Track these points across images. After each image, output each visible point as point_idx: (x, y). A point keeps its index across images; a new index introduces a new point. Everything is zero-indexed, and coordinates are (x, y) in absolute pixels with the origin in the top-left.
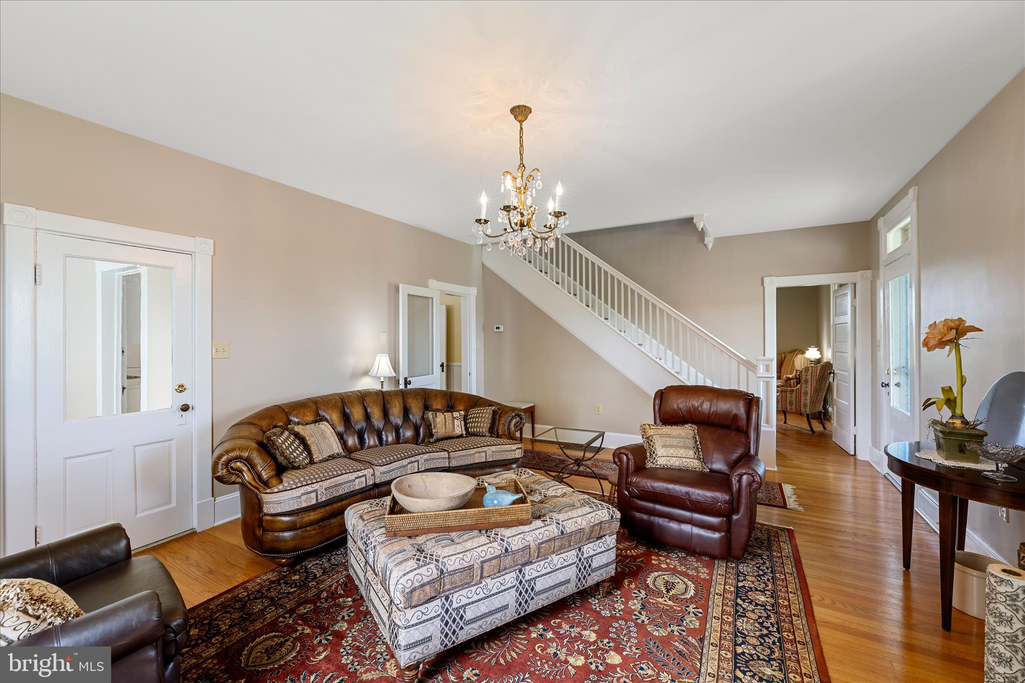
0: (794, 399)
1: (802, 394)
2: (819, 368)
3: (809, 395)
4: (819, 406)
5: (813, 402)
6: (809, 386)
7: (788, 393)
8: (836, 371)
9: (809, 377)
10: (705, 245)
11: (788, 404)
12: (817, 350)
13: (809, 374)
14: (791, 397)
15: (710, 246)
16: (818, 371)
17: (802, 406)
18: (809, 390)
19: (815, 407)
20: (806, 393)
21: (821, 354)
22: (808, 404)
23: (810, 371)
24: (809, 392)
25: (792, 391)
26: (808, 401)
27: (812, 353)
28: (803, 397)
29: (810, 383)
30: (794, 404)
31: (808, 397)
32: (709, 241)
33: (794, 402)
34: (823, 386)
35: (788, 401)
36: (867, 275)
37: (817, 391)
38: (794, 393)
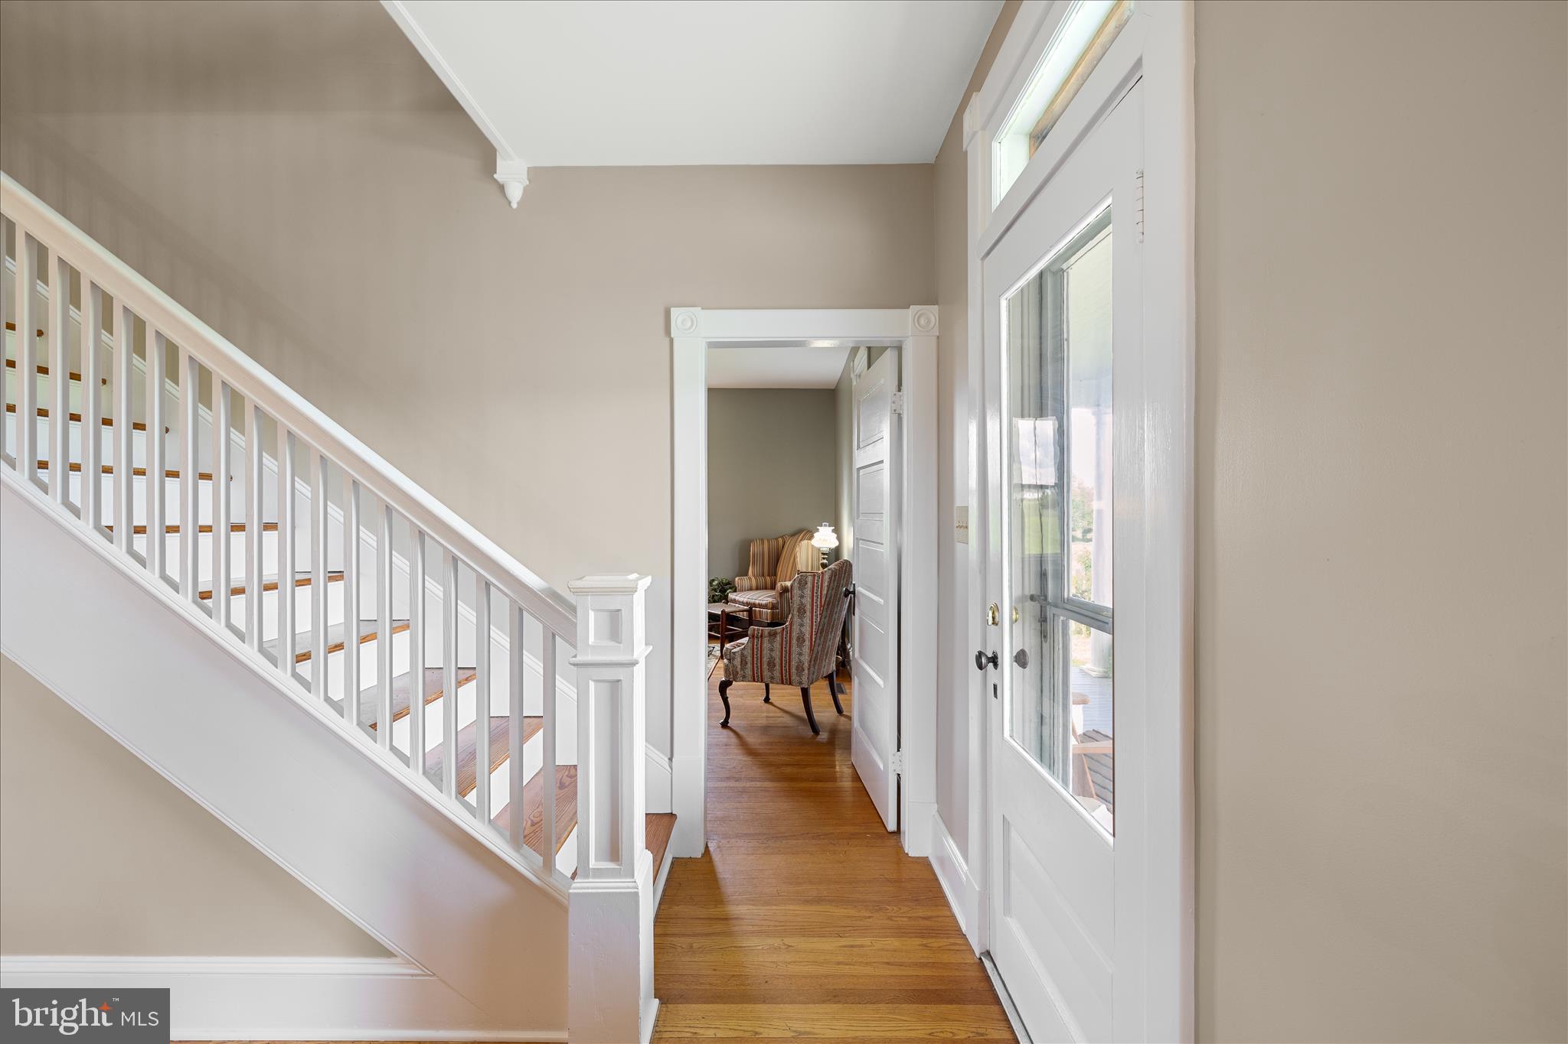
0: (776, 654)
1: (794, 641)
2: (827, 577)
3: (807, 643)
4: (829, 664)
5: (815, 660)
6: (807, 621)
7: (766, 640)
8: (859, 589)
9: (807, 601)
10: (501, 188)
11: (765, 666)
12: (833, 531)
13: (808, 592)
14: (772, 650)
15: (515, 193)
16: (826, 584)
17: (793, 670)
18: (806, 630)
19: (819, 669)
20: (801, 640)
21: (839, 538)
22: (806, 665)
23: (809, 585)
24: (807, 636)
25: (773, 635)
26: (806, 658)
27: (824, 538)
28: (795, 648)
29: (808, 614)
30: (778, 667)
31: (806, 649)
32: (513, 174)
33: (778, 661)
34: (835, 616)
35: (765, 660)
36: (929, 322)
37: (822, 631)
38: (778, 638)
